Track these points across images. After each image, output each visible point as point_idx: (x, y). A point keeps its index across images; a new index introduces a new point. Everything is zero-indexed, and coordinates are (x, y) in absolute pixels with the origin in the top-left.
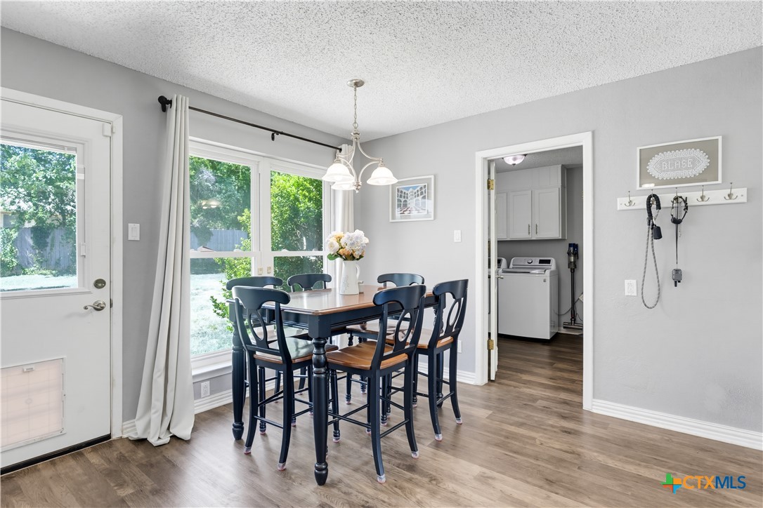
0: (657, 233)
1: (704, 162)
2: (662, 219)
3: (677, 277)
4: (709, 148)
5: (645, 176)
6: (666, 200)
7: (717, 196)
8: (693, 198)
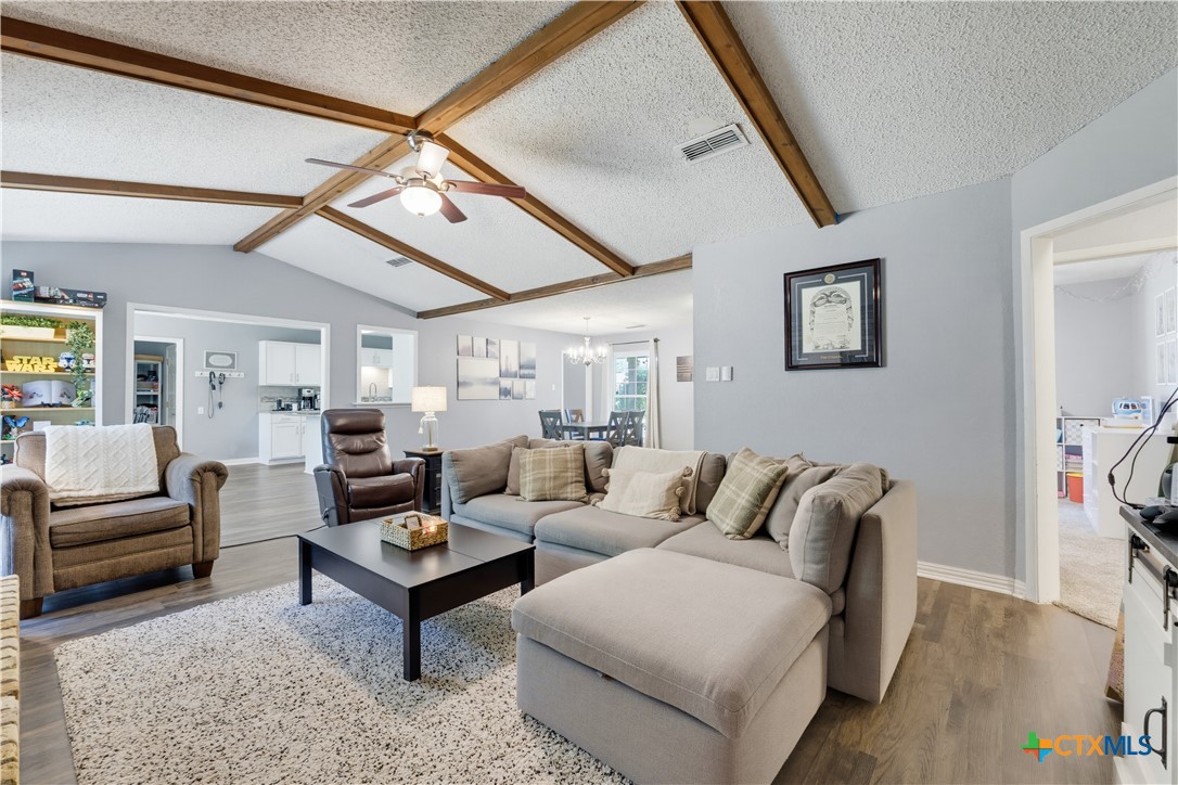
0: (214, 388)
1: (230, 361)
2: (216, 382)
3: (220, 405)
4: (232, 356)
5: (208, 365)
6: (217, 375)
7: (235, 375)
8: (227, 375)
